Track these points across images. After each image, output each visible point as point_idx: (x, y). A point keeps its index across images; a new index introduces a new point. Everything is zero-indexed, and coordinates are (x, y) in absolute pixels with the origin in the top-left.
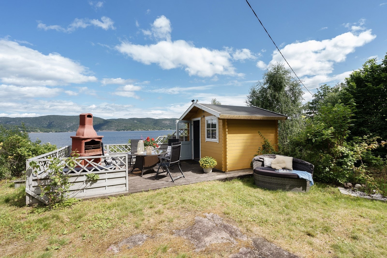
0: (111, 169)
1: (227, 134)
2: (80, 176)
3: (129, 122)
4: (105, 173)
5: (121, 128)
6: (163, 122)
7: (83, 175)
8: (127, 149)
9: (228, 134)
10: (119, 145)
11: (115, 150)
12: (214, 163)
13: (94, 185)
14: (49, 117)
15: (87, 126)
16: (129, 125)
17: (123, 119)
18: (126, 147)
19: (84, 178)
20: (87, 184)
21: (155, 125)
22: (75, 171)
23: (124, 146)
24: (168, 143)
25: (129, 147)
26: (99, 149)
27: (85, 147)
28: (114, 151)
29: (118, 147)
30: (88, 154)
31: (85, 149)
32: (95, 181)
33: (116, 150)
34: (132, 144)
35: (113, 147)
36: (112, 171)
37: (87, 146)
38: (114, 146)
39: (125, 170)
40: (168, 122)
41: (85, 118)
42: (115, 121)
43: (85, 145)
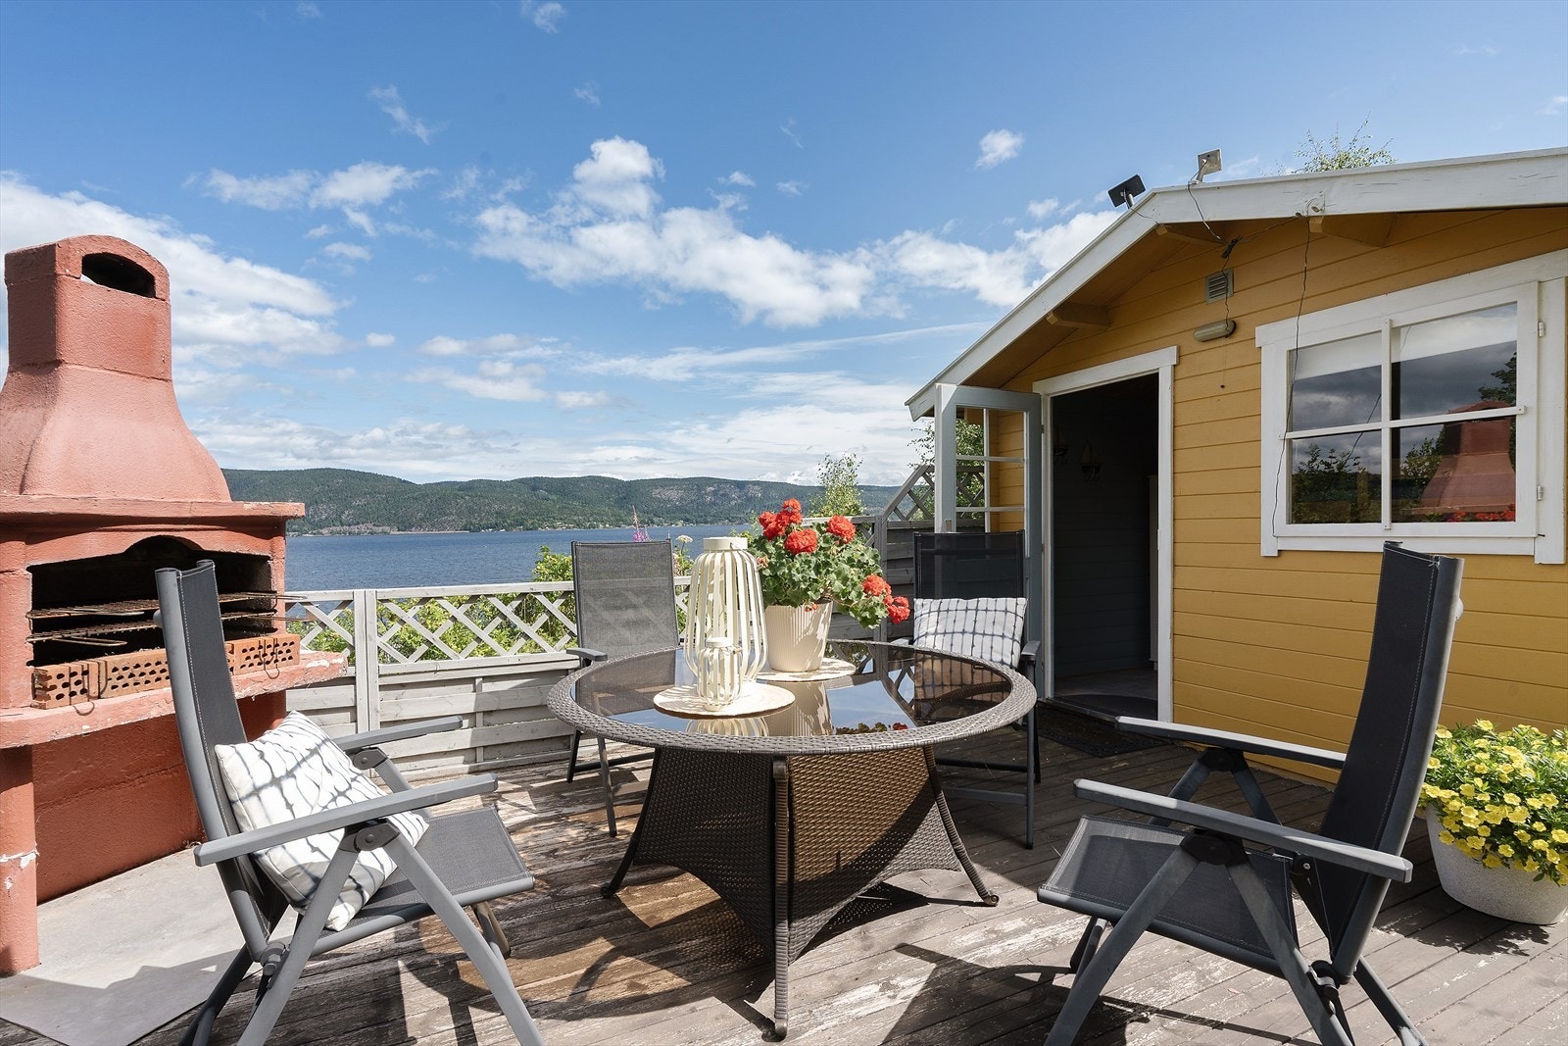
3: (515, 496)
5: (481, 520)
6: (655, 493)
8: (531, 630)
10: (465, 590)
11: (435, 638)
15: (75, 374)
16: (517, 509)
17: (489, 482)
18: (528, 607)
21: (622, 507)
23: (506, 600)
25: (555, 607)
26: (253, 642)
27: (38, 626)
28: (424, 648)
29: (459, 613)
30: (85, 706)
31: (37, 646)
33: (437, 635)
34: (587, 584)
35: (409, 616)
37: (64, 613)
38: (424, 600)
40: (674, 495)
41: (53, 278)
42: (460, 490)
43: (39, 603)
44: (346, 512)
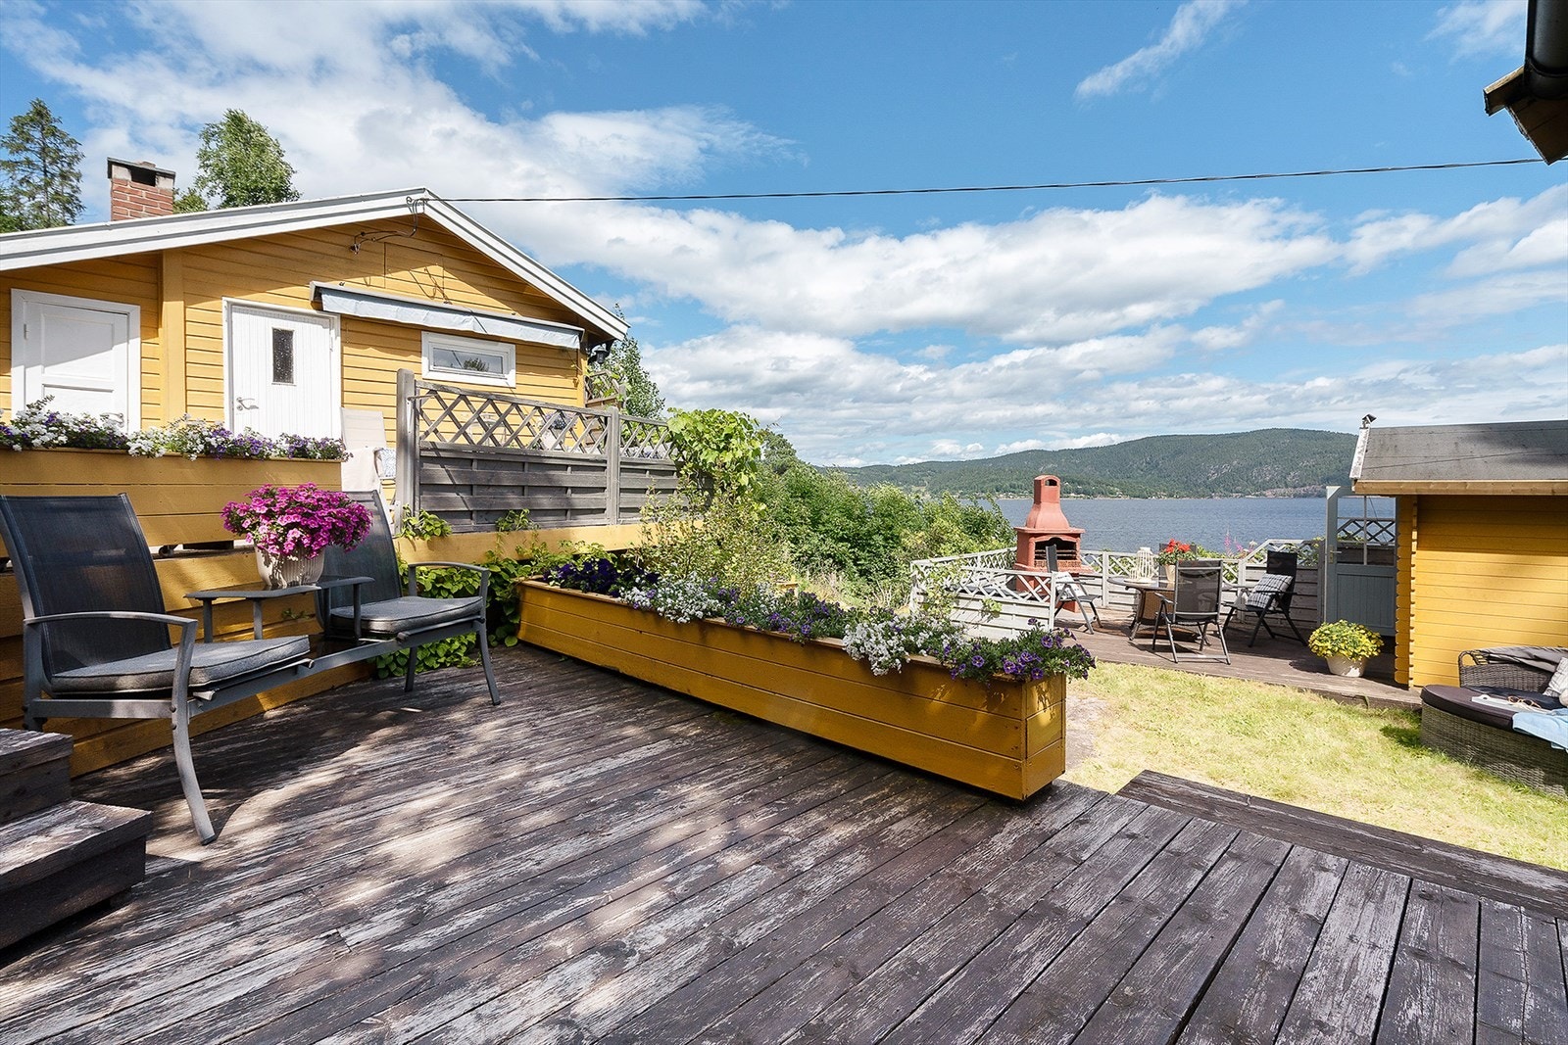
0: (1023, 597)
1: (1414, 549)
2: (974, 599)
4: (1012, 604)
7: (978, 600)
9: (1418, 547)
12: (1355, 644)
13: (994, 622)
14: (1148, 442)
19: (979, 606)
20: (983, 616)
22: (968, 591)
24: (1266, 565)
26: (1073, 561)
27: (1036, 552)
28: (1122, 571)
29: (1132, 562)
31: (1036, 556)
32: (996, 614)
33: (1126, 568)
35: (1117, 561)
36: (1024, 601)
37: (1041, 551)
38: (1122, 557)
39: (1047, 604)
44: (1292, 474)
